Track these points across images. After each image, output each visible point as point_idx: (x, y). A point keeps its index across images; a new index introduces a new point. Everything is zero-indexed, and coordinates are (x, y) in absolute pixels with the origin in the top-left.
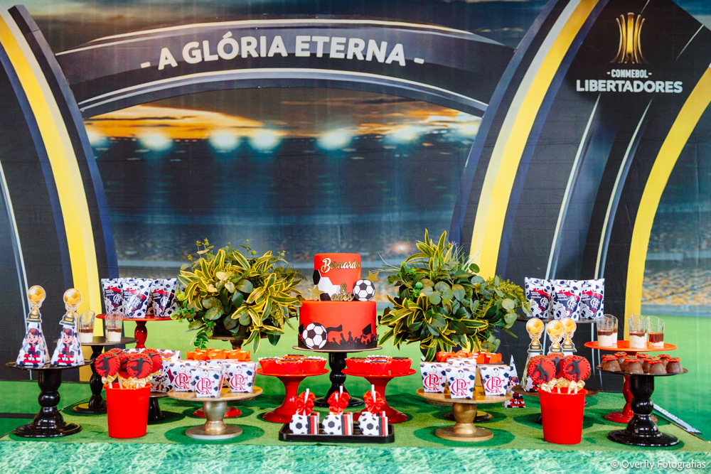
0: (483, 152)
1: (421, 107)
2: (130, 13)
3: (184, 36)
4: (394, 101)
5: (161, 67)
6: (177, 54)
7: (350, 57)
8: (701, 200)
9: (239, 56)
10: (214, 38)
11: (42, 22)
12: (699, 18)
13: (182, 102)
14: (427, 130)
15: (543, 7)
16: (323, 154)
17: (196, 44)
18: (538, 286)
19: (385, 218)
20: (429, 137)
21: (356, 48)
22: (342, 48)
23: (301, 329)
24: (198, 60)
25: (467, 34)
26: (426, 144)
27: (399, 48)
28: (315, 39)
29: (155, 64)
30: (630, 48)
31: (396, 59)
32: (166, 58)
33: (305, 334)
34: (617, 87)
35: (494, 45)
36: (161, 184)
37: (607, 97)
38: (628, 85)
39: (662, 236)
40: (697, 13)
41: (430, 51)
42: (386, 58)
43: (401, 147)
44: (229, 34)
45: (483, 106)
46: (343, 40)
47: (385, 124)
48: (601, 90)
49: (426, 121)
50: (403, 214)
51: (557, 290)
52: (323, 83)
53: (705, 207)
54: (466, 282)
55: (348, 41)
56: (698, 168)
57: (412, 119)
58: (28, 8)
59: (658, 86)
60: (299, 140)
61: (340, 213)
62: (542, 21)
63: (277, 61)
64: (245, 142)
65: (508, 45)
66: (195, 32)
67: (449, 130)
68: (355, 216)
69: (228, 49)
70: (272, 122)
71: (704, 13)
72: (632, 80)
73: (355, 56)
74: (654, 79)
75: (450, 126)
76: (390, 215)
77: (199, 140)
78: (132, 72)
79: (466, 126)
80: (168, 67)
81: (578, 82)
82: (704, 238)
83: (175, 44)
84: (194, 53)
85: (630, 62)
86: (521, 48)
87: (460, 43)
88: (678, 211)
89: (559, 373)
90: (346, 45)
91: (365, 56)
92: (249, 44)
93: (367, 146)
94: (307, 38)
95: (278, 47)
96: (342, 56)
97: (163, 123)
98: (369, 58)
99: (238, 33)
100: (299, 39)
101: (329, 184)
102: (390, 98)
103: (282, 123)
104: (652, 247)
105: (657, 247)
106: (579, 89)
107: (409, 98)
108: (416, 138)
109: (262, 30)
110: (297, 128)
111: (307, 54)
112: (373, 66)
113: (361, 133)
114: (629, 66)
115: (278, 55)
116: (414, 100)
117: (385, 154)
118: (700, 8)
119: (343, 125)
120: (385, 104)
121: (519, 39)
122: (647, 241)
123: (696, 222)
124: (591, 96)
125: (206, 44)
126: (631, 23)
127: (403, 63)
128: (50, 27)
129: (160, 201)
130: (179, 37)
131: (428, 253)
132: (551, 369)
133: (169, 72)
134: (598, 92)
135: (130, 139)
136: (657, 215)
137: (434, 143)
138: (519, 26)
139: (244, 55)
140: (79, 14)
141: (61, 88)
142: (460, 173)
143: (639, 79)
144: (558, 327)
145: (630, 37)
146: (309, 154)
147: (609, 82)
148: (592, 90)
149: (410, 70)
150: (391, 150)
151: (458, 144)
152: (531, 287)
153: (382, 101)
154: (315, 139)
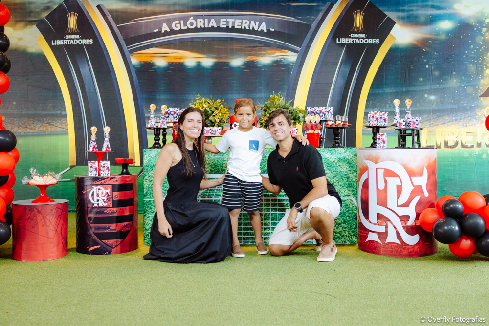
0: (299, 68)
1: (273, 49)
2: (149, 8)
3: (173, 18)
4: (262, 47)
5: (163, 32)
6: (170, 26)
7: (243, 28)
8: (386, 88)
9: (196, 27)
10: (185, 19)
11: (111, 12)
12: (386, 13)
13: (172, 46)
14: (275, 59)
15: (323, 8)
16: (232, 69)
17: (178, 22)
18: (311, 110)
19: (258, 95)
20: (276, 62)
21: (246, 24)
22: (240, 24)
23: (231, 125)
24: (179, 28)
25: (292, 19)
26: (275, 65)
27: (264, 24)
28: (228, 20)
29: (160, 30)
30: (358, 25)
31: (262, 29)
32: (165, 28)
33: (233, 125)
34: (353, 41)
35: (303, 23)
36: (163, 82)
37: (349, 45)
38: (357, 41)
39: (371, 102)
40: (385, 11)
41: (276, 25)
42: (258, 29)
43: (265, 66)
44: (192, 17)
45: (298, 49)
46: (240, 21)
47: (258, 56)
48: (346, 42)
49: (275, 55)
50: (265, 94)
51: (317, 110)
52: (232, 39)
53: (388, 90)
54: (287, 108)
55: (242, 21)
56: (386, 75)
57: (269, 54)
58: (105, 5)
59: (370, 41)
60: (222, 63)
61: (239, 94)
62: (323, 14)
63: (212, 29)
64: (199, 64)
65: (309, 23)
66: (177, 17)
67: (284, 59)
68: (246, 95)
69: (192, 24)
70: (210, 55)
71: (388, 11)
72: (359, 38)
73: (245, 27)
74: (368, 38)
75: (285, 57)
76: (260, 94)
77: (179, 63)
78: (150, 33)
79: (291, 57)
80: (166, 31)
81: (337, 39)
82: (388, 103)
83: (169, 22)
84: (177, 25)
85: (358, 31)
86: (314, 25)
87: (289, 22)
88: (377, 92)
89: (312, 128)
90: (242, 23)
91: (249, 28)
92: (200, 22)
93: (251, 66)
94: (225, 20)
95: (213, 24)
96: (240, 27)
97: (164, 56)
98: (251, 28)
99: (196, 18)
100: (222, 20)
101: (234, 82)
102: (260, 46)
103: (215, 56)
104: (367, 107)
105: (369, 107)
106: (338, 42)
107: (268, 45)
108: (271, 62)
109: (206, 16)
110: (221, 58)
111: (225, 26)
112: (253, 32)
113: (248, 60)
114: (358, 33)
115: (213, 27)
116: (270, 46)
117: (258, 69)
118: (387, 9)
119: (241, 56)
120: (258, 48)
121: (313, 21)
122: (365, 105)
123: (384, 96)
124: (342, 45)
125: (182, 22)
126: (359, 15)
127: (265, 31)
128: (115, 14)
129: (163, 88)
130: (170, 19)
131: (274, 99)
132: (310, 127)
133: (166, 34)
134: (345, 43)
135: (150, 62)
136: (369, 93)
137: (278, 65)
138: (313, 16)
139: (198, 27)
140: (127, 8)
141: (120, 40)
142: (289, 77)
143: (362, 38)
144: (314, 118)
145: (358, 20)
146: (226, 69)
147: (350, 39)
148: (343, 42)
149: (268, 34)
150: (260, 67)
151: (288, 65)
152: (309, 110)
153: (256, 47)
154: (229, 62)
